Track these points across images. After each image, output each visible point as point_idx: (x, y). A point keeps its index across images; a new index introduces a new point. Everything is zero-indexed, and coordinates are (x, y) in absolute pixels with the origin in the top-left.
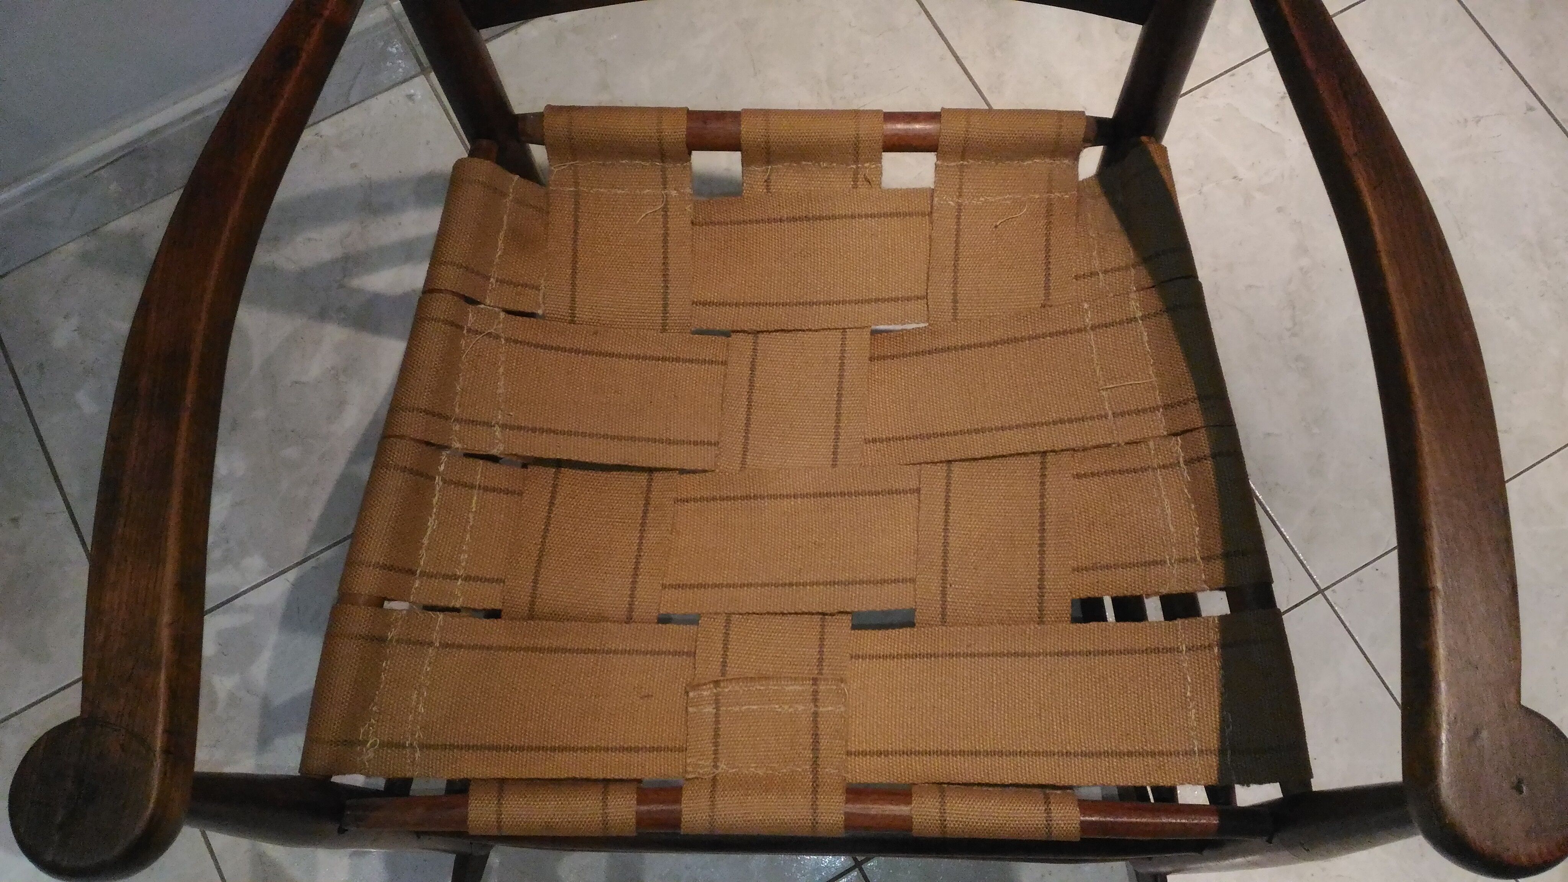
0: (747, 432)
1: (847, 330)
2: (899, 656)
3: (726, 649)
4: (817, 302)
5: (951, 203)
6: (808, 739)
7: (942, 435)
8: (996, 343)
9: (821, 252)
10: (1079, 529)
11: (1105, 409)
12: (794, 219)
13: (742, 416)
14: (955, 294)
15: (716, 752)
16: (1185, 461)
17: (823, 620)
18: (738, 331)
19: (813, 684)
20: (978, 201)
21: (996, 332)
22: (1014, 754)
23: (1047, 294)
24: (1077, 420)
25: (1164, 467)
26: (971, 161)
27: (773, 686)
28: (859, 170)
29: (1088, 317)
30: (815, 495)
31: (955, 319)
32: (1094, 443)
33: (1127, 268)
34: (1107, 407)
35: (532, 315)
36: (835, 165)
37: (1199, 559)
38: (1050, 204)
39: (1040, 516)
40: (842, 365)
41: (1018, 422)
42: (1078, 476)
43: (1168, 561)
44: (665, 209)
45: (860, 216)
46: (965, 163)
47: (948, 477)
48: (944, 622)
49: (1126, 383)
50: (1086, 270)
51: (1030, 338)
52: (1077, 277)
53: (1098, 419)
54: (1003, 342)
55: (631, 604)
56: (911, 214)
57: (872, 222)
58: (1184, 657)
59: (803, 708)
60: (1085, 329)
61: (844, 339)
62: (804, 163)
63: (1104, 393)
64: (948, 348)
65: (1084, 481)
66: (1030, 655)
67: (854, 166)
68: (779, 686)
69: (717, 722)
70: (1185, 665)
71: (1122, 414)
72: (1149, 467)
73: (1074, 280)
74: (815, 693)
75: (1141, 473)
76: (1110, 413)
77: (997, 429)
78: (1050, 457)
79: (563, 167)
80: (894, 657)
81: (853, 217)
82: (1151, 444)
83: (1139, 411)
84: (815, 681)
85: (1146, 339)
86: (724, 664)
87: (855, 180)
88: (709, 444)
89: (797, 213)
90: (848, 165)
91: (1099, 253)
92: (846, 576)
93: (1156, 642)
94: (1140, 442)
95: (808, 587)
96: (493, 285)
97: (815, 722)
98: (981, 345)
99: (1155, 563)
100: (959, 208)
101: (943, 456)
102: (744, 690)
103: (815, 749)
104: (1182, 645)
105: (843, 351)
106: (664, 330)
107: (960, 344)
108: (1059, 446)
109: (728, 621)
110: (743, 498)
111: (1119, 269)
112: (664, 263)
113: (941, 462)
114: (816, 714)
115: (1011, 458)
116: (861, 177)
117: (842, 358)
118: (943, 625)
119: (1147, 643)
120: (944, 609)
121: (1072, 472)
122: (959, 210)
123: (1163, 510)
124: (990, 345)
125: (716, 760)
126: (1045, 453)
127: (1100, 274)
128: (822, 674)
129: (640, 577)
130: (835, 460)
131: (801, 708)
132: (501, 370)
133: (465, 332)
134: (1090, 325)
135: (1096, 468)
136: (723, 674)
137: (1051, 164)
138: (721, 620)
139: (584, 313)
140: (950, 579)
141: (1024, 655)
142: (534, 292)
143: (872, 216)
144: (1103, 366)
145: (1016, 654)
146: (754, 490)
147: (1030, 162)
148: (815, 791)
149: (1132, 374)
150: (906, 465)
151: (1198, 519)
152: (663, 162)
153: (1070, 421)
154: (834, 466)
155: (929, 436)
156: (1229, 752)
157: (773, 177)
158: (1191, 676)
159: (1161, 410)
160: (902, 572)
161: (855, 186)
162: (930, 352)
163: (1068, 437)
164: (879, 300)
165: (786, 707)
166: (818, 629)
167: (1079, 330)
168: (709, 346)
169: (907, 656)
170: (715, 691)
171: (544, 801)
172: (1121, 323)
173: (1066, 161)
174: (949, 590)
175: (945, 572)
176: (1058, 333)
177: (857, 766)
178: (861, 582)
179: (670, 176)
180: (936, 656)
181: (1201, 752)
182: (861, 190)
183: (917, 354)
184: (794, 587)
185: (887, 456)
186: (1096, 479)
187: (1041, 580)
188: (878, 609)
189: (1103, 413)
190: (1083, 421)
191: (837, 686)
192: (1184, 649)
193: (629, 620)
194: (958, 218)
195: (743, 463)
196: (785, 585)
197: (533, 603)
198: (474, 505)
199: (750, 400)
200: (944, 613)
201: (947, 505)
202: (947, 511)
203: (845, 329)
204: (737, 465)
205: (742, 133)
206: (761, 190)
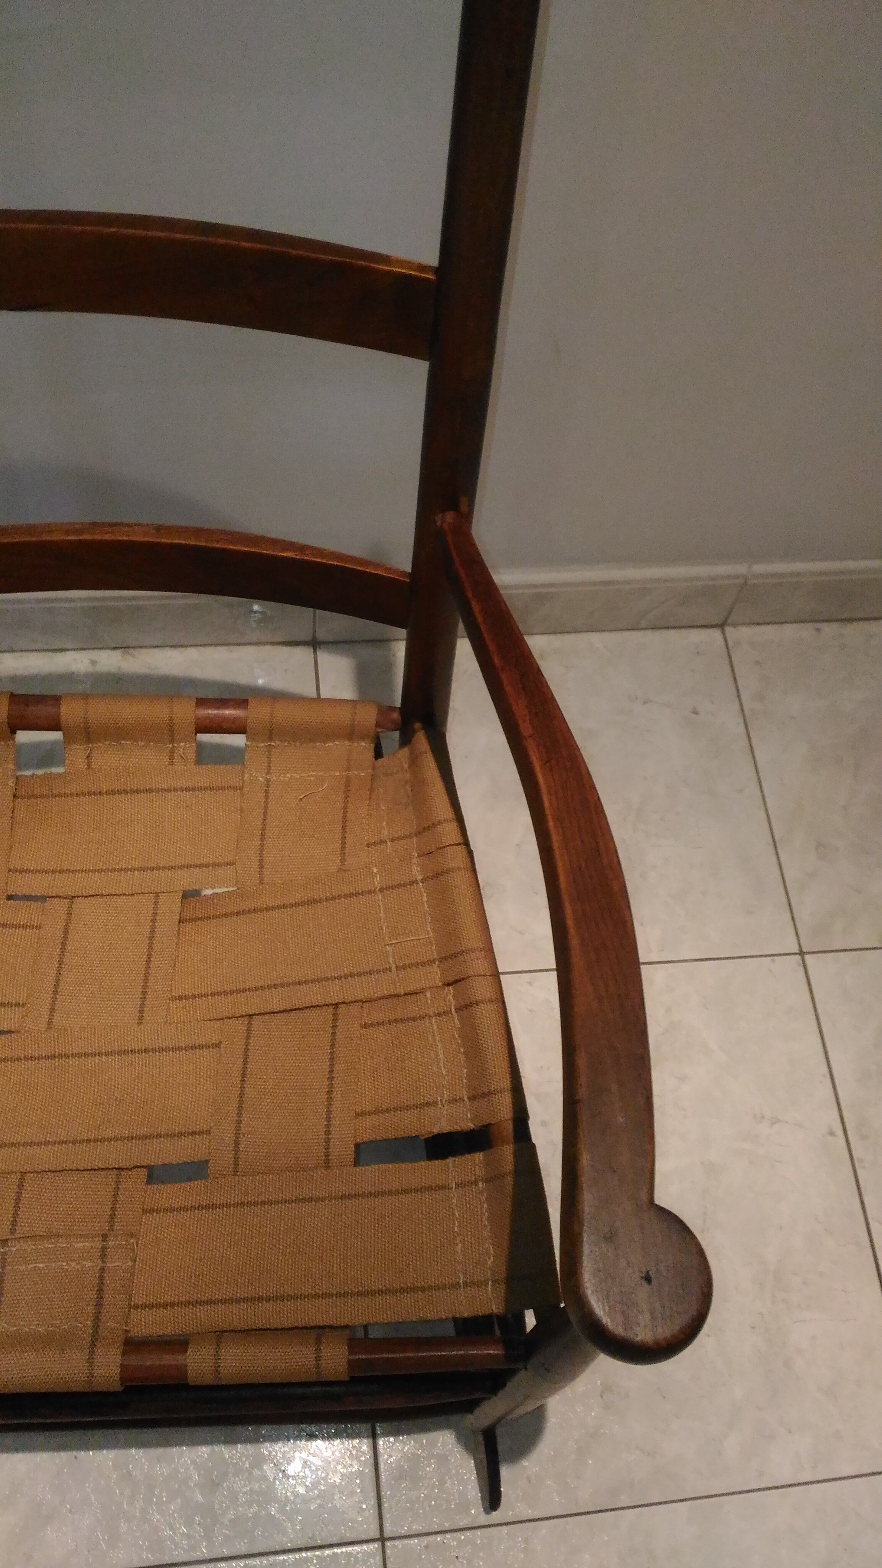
0: (55, 992)
1: (159, 894)
2: (193, 1208)
3: (17, 1207)
4: (131, 869)
5: (261, 779)
6: (93, 1295)
7: (244, 991)
8: (297, 905)
9: (138, 823)
10: (364, 1076)
11: (389, 963)
12: (112, 792)
13: (52, 978)
14: (261, 861)
16: (456, 1009)
17: (119, 1176)
18: (53, 897)
19: (102, 1240)
20: (285, 777)
21: (297, 894)
22: (295, 1297)
23: (343, 861)
24: (365, 973)
25: (439, 1015)
26: (278, 743)
27: (62, 1244)
28: (175, 749)
29: (377, 880)
30: (119, 1053)
31: (261, 882)
32: (379, 994)
33: (410, 836)
34: (391, 962)
36: (152, 744)
37: (466, 1099)
38: (348, 780)
39: (330, 1065)
40: (153, 927)
41: (314, 977)
42: (365, 1026)
43: (439, 1103)
45: (175, 790)
46: (273, 744)
47: (249, 1031)
48: (236, 1172)
49: (409, 939)
50: (376, 838)
51: (327, 900)
52: (368, 845)
53: (383, 972)
54: (303, 903)
56: (223, 788)
57: (187, 795)
58: (454, 1193)
59: (90, 1264)
60: (374, 891)
61: (156, 903)
62: (123, 742)
63: (388, 948)
64: (254, 910)
65: (371, 1030)
66: (317, 1200)
67: (170, 746)
68: (68, 1243)
70: (454, 1201)
71: (404, 967)
72: (426, 1015)
73: (366, 848)
74: (104, 1248)
75: (419, 1021)
76: (394, 966)
77: (294, 984)
78: (342, 1009)
80: (187, 1210)
81: (168, 790)
82: (428, 994)
83: (418, 964)
84: (105, 1237)
85: (425, 899)
86: (14, 1223)
87: (172, 758)
88: (18, 1005)
89: (116, 786)
90: (163, 744)
91: (388, 824)
92: (145, 1130)
93: (430, 1181)
94: (419, 993)
95: (106, 1143)
97: (101, 1277)
98: (284, 906)
99: (428, 1104)
100: (268, 783)
101: (245, 1010)
102: (32, 1249)
103: (99, 1305)
104: (452, 1182)
105: (155, 914)
107: (265, 906)
108: (347, 999)
109: (22, 1180)
110: (47, 1057)
111: (404, 838)
113: (242, 1016)
114: (102, 1270)
115: (307, 1011)
116: (177, 755)
117: (154, 921)
118: (236, 1175)
119: (421, 1182)
120: (236, 1158)
121: (360, 1022)
122: (268, 786)
123: (437, 1055)
124: (292, 906)
126: (337, 1004)
127: (388, 842)
128: (113, 1230)
130: (141, 1018)
131: (88, 1264)
134: (379, 888)
135: (381, 1017)
136: (13, 1231)
137: (349, 746)
138: (15, 1179)
140: (243, 1129)
141: (311, 1200)
143: (187, 789)
144: (389, 925)
145: (304, 1200)
146: (59, 1049)
147: (331, 744)
148: (93, 1345)
149: (413, 931)
150: (210, 1020)
151: (466, 1061)
153: (359, 974)
154: (139, 1024)
155: (232, 992)
156: (490, 1283)
157: (94, 755)
158: (459, 1211)
159: (437, 963)
160: (199, 1125)
161: (171, 763)
162: (238, 914)
163: (359, 989)
164: (191, 866)
165: (73, 1264)
166: (113, 1185)
167: (370, 892)
168: (24, 911)
169: (201, 1207)
170: (2, 1250)
172: (404, 885)
173: (363, 744)
174: (242, 1140)
175: (239, 1122)
176: (351, 895)
177: (143, 1320)
178: (159, 1136)
180: (228, 1206)
181: (466, 1284)
182: (176, 767)
183: (226, 915)
184: (92, 1144)
185: (192, 1013)
186: (381, 1028)
187: (328, 1126)
188: (174, 1162)
189: (388, 967)
190: (371, 974)
191: (127, 1241)
192: (454, 1186)
194: (267, 791)
196: (83, 1141)
199: (60, 962)
200: (236, 1163)
201: (246, 1057)
202: (245, 1063)
203: (158, 893)
204: (43, 1025)
205: (62, 714)
206: (83, 766)
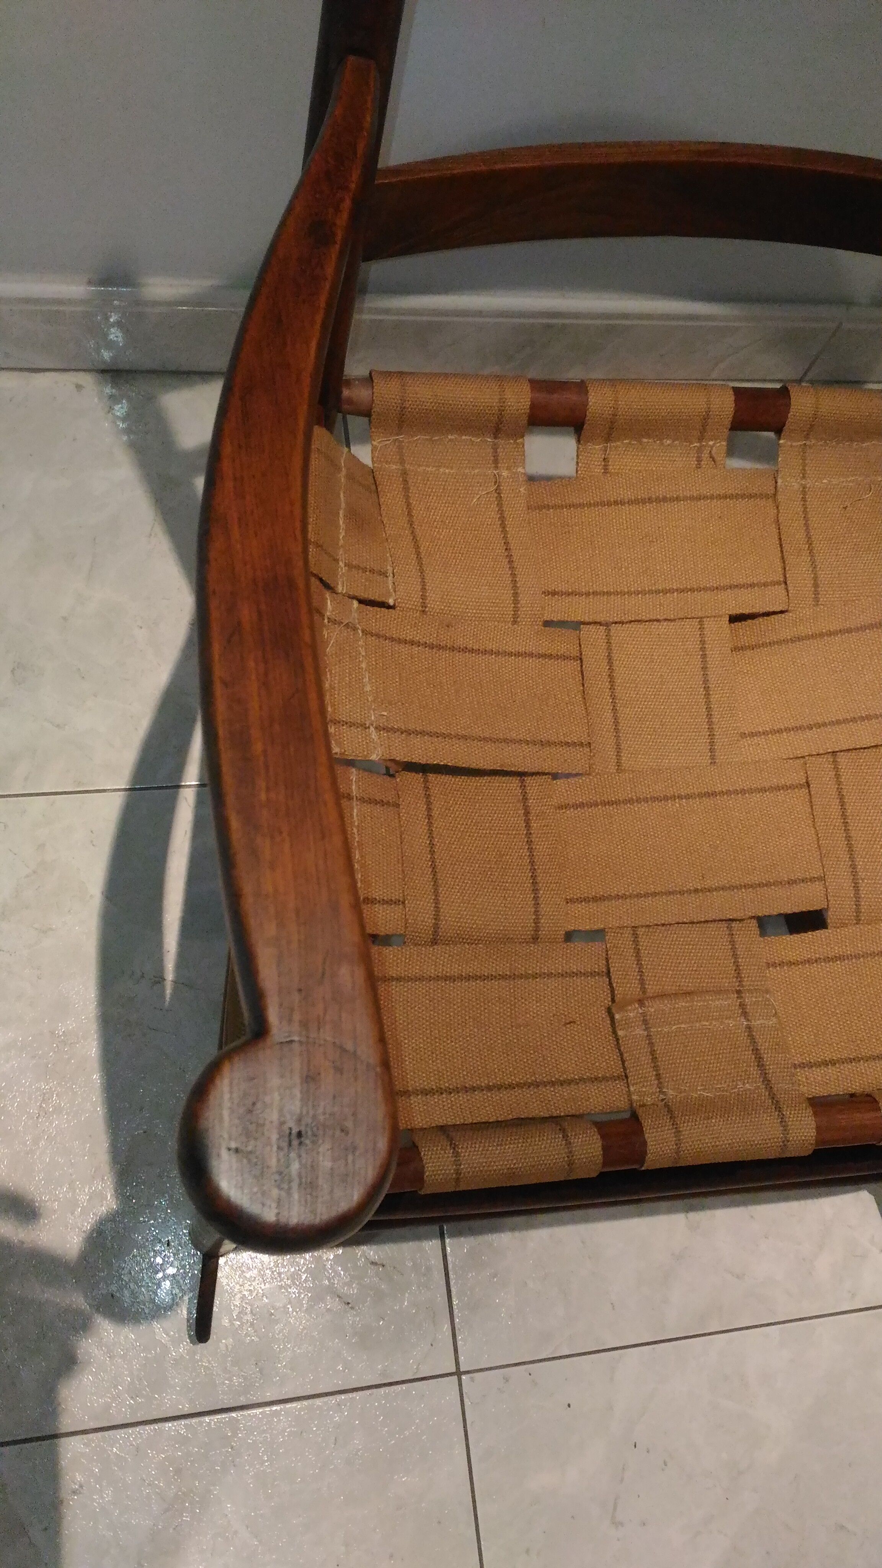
0: (617, 730)
1: (705, 620)
3: (640, 965)
4: (669, 590)
5: (796, 485)
6: (749, 1055)
7: (824, 724)
8: (863, 628)
9: (669, 536)
12: (634, 502)
13: (609, 715)
14: (815, 579)
15: (658, 1077)
17: (730, 928)
18: (587, 623)
19: (737, 998)
20: (822, 482)
21: (861, 617)
26: (815, 441)
27: (698, 1003)
28: (703, 448)
30: (700, 796)
31: (817, 603)
35: (383, 605)
36: (678, 443)
40: (704, 656)
44: (498, 491)
45: (705, 498)
46: (809, 443)
47: (836, 769)
48: (860, 920)
55: (537, 922)
56: (755, 496)
57: (718, 504)
59: (735, 1023)
61: (702, 629)
62: (645, 440)
67: (698, 444)
68: (704, 1001)
69: (651, 1044)
74: (742, 1005)
79: (388, 442)
80: (813, 962)
81: (698, 498)
84: (739, 992)
86: (642, 981)
87: (699, 460)
88: (579, 744)
89: (639, 494)
90: (691, 443)
92: (753, 879)
95: (713, 893)
96: (342, 570)
97: (751, 1036)
100: (804, 490)
101: (827, 747)
102: (670, 1008)
103: (761, 1065)
105: (703, 642)
106: (515, 622)
109: (635, 936)
112: (506, 549)
113: (825, 754)
114: (749, 1028)
116: (705, 455)
117: (703, 649)
118: (859, 924)
120: (858, 906)
122: (804, 492)
124: (857, 629)
125: (660, 1085)
128: (743, 986)
129: (541, 892)
130: (713, 757)
131: (732, 1023)
132: (364, 665)
133: (326, 621)
136: (644, 992)
138: (628, 934)
139: (434, 602)
140: (861, 874)
142: (380, 578)
143: (718, 497)
146: (635, 792)
147: (868, 444)
148: (778, 1108)
150: (789, 759)
152: (495, 438)
154: (713, 763)
155: (810, 728)
157: (612, 456)
160: (808, 871)
161: (699, 466)
164: (733, 587)
165: (717, 1023)
166: (728, 938)
168: (559, 640)
170: (640, 1011)
171: (501, 1145)
174: (862, 885)
177: (809, 1079)
178: (770, 884)
179: (501, 454)
180: (857, 957)
182: (706, 472)
183: (779, 643)
184: (700, 894)
185: (767, 750)
191: (763, 997)
193: (535, 939)
194: (804, 499)
195: (619, 764)
196: (690, 892)
197: (436, 927)
198: (355, 818)
199: (613, 697)
200: (858, 911)
201: (841, 798)
202: (842, 804)
203: (701, 618)
204: (613, 769)
205: (590, 404)
206: (599, 470)
